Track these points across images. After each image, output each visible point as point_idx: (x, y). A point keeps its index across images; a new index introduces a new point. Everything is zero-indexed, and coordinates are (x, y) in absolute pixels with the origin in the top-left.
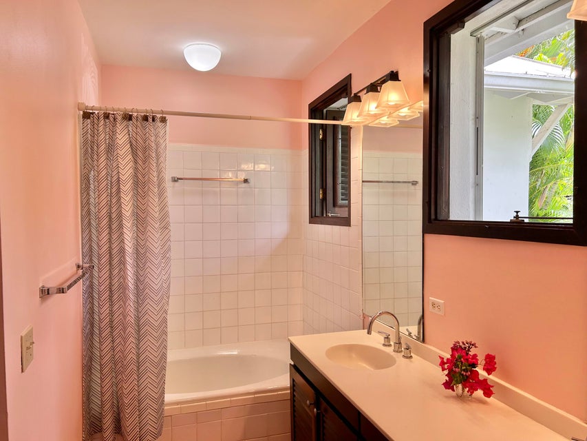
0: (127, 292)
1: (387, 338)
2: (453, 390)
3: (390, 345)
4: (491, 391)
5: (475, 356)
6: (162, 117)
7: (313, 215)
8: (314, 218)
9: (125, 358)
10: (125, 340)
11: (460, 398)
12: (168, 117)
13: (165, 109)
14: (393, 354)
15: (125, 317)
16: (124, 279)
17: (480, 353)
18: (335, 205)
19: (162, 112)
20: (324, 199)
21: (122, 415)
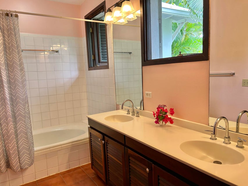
0: (6, 101)
1: (128, 111)
2: (159, 124)
3: (130, 114)
4: (173, 121)
5: (166, 109)
6: (16, 14)
7: (90, 66)
8: (90, 68)
9: (8, 132)
10: (7, 124)
11: (161, 126)
12: (19, 14)
13: (17, 10)
14: (131, 116)
15: (6, 113)
16: (4, 95)
17: (168, 108)
18: (99, 62)
19: (16, 12)
20: (94, 59)
21: (10, 158)
